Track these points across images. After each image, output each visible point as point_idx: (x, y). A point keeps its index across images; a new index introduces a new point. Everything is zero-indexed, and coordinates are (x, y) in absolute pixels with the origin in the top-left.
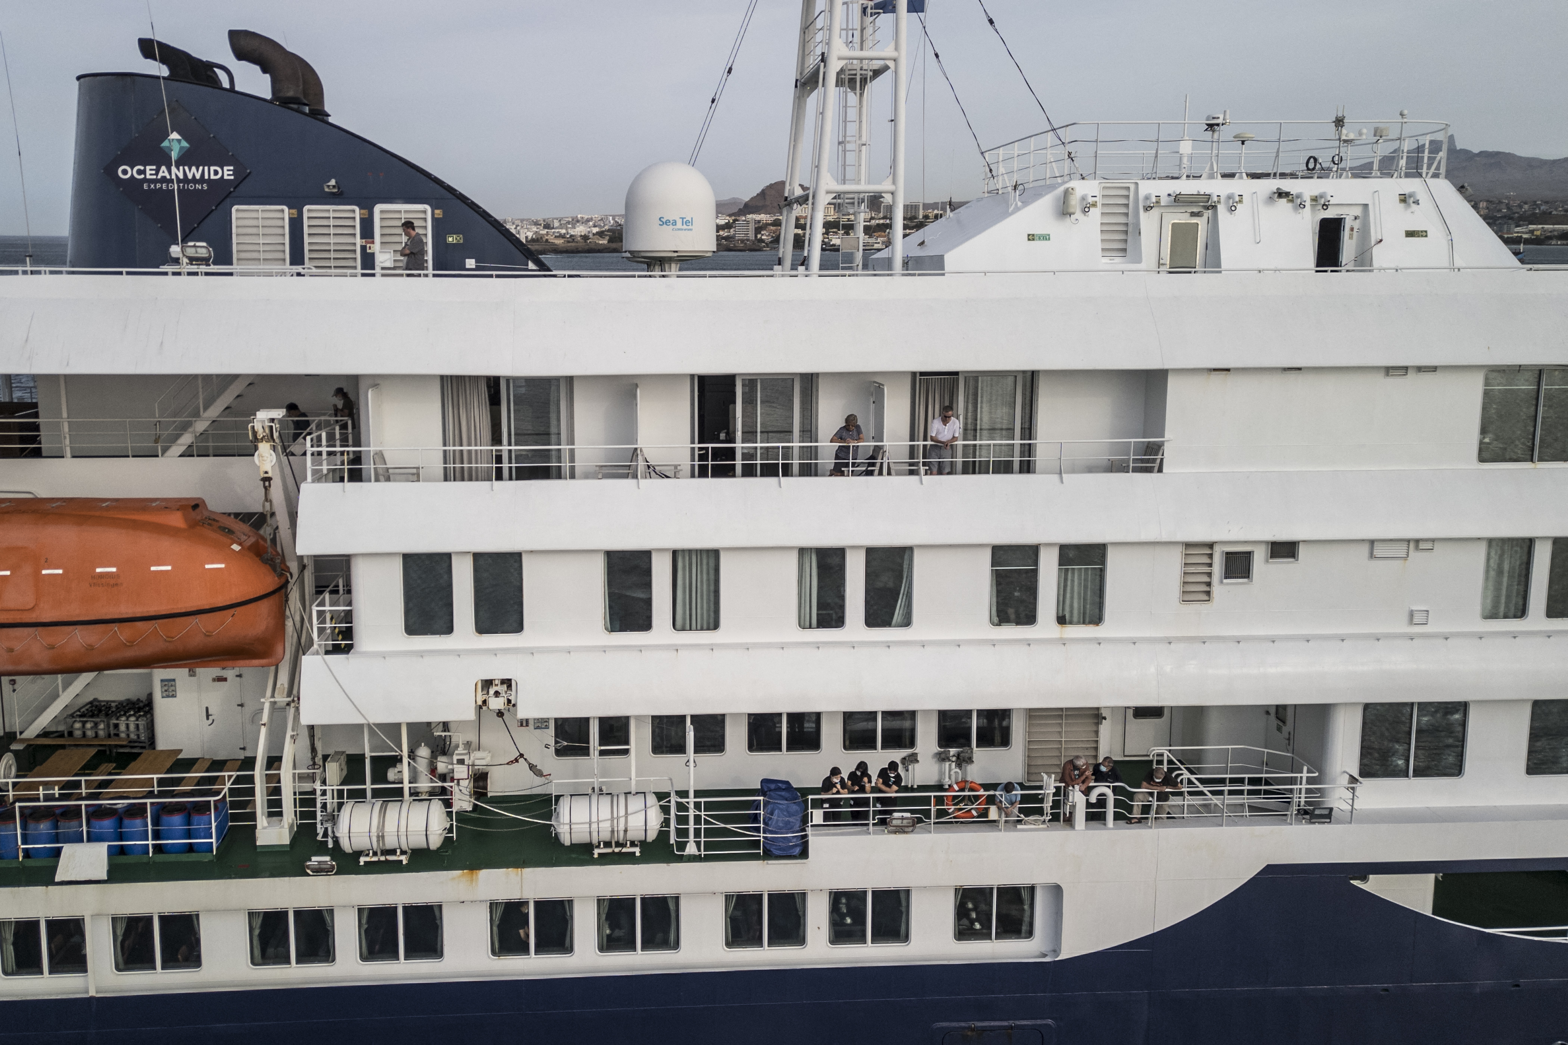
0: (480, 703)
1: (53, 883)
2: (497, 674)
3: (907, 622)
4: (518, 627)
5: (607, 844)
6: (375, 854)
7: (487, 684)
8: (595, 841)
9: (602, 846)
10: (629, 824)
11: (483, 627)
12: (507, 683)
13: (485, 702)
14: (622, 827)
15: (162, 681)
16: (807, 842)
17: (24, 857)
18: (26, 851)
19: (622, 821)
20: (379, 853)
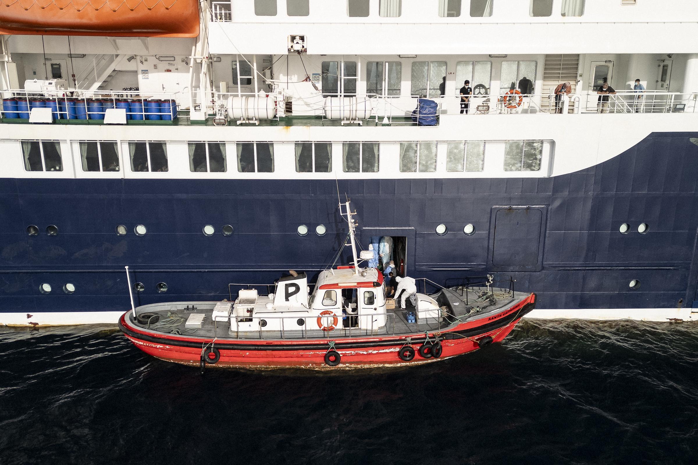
0: (290, 47)
1: (103, 124)
2: (298, 33)
3: (491, 14)
4: (307, 13)
5: (348, 119)
6: (244, 120)
7: (293, 38)
8: (342, 118)
9: (345, 120)
10: (357, 108)
11: (290, 13)
12: (302, 38)
13: (292, 47)
14: (354, 109)
15: (142, 71)
16: (439, 118)
17: (89, 119)
18: (89, 115)
19: (354, 106)
20: (246, 119)
